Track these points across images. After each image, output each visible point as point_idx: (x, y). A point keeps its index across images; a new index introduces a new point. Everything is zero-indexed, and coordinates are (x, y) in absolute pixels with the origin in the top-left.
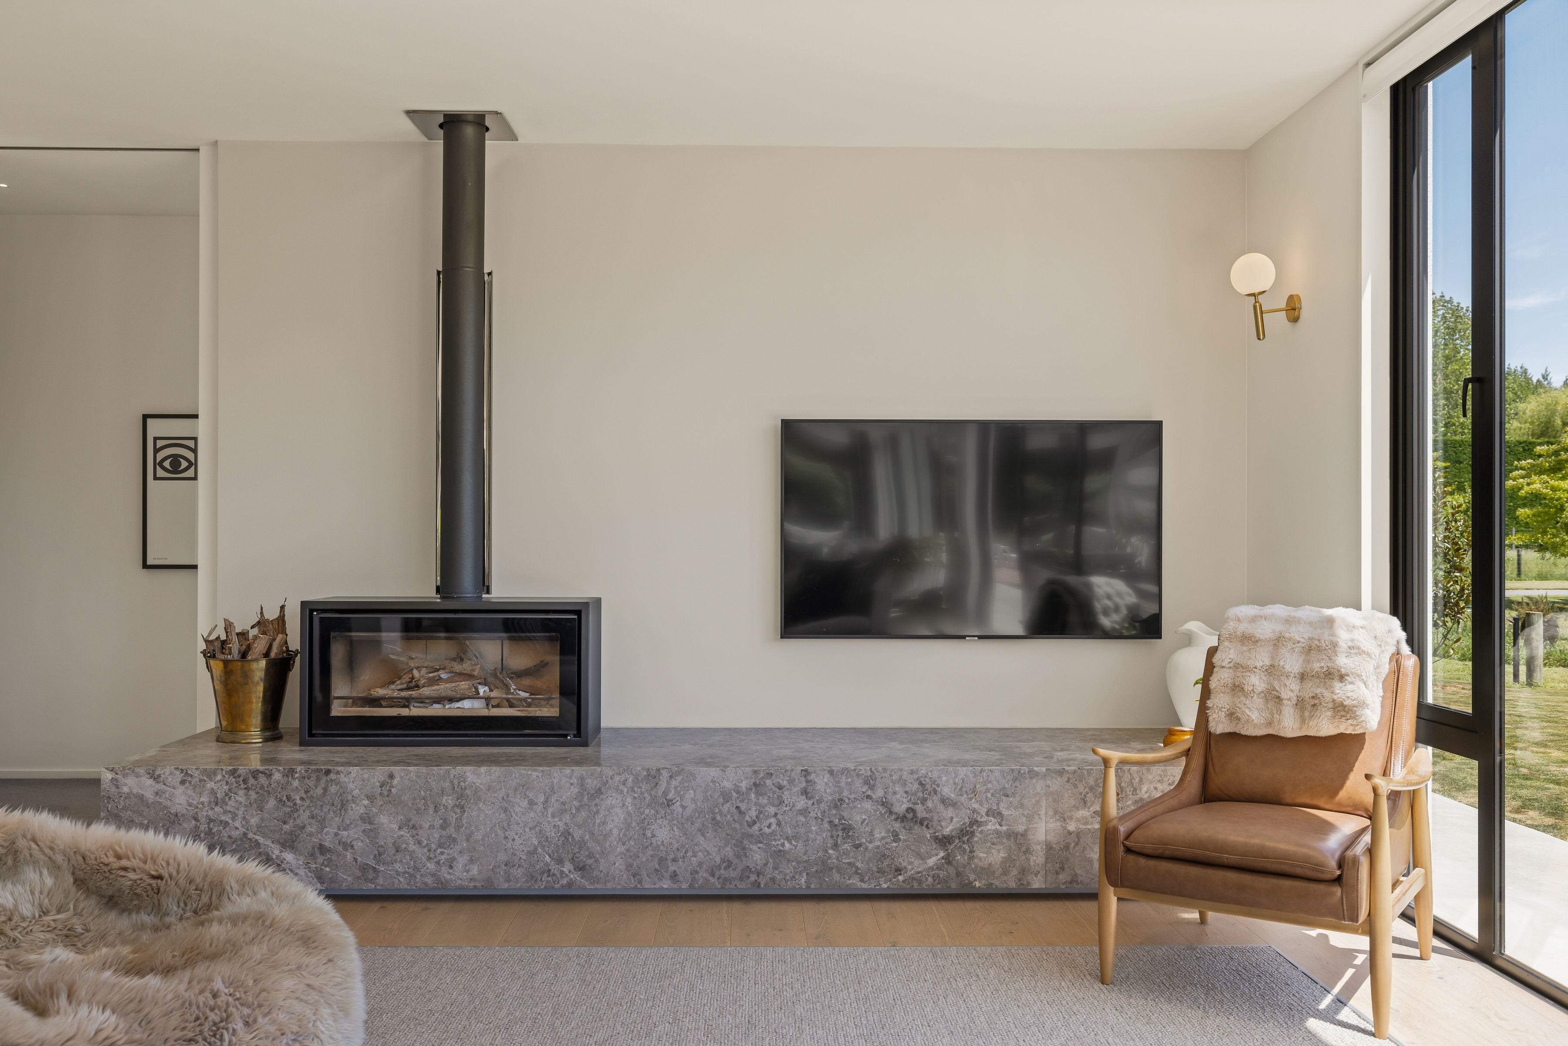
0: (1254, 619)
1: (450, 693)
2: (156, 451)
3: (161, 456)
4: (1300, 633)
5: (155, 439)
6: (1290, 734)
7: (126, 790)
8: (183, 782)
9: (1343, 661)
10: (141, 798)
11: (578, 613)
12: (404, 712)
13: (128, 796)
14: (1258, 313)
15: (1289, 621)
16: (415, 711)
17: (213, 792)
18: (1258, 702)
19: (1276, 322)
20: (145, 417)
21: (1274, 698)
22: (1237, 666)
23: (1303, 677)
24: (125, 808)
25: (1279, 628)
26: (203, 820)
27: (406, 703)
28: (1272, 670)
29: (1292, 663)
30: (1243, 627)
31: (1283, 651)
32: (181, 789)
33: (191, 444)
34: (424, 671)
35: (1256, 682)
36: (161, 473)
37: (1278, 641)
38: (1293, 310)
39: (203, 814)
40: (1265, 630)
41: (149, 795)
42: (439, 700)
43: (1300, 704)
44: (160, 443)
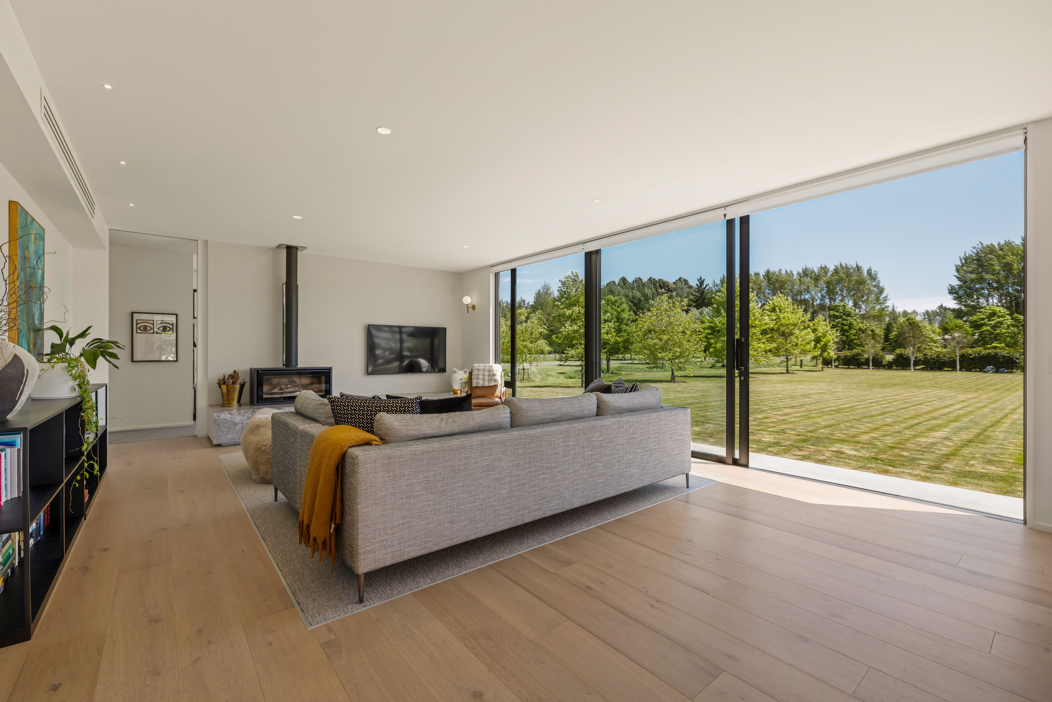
0: (479, 366)
1: (294, 390)
2: (137, 324)
3: (139, 326)
4: (487, 368)
5: (137, 320)
6: (486, 385)
7: (221, 418)
8: (239, 414)
9: (495, 372)
10: (226, 419)
11: (330, 369)
12: (282, 396)
13: (222, 419)
14: (468, 308)
15: (485, 366)
16: (285, 395)
17: (248, 416)
18: (481, 380)
19: (470, 309)
20: (132, 313)
21: (484, 380)
22: (477, 375)
23: (488, 376)
24: (221, 423)
25: (483, 368)
26: (245, 423)
27: (282, 393)
28: (484, 375)
29: (487, 373)
30: (477, 368)
31: (485, 371)
32: (238, 416)
33: (152, 322)
34: (284, 386)
35: (481, 377)
36: (139, 331)
37: (484, 370)
38: (474, 307)
39: (245, 422)
40: (481, 368)
41: (229, 418)
42: (290, 392)
43: (488, 380)
44: (138, 322)
